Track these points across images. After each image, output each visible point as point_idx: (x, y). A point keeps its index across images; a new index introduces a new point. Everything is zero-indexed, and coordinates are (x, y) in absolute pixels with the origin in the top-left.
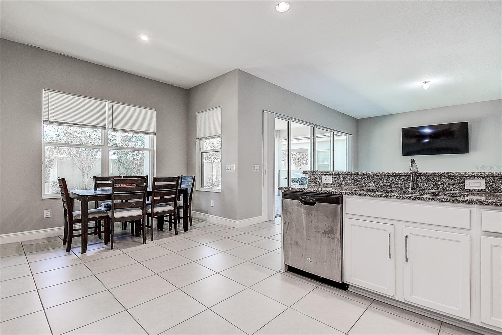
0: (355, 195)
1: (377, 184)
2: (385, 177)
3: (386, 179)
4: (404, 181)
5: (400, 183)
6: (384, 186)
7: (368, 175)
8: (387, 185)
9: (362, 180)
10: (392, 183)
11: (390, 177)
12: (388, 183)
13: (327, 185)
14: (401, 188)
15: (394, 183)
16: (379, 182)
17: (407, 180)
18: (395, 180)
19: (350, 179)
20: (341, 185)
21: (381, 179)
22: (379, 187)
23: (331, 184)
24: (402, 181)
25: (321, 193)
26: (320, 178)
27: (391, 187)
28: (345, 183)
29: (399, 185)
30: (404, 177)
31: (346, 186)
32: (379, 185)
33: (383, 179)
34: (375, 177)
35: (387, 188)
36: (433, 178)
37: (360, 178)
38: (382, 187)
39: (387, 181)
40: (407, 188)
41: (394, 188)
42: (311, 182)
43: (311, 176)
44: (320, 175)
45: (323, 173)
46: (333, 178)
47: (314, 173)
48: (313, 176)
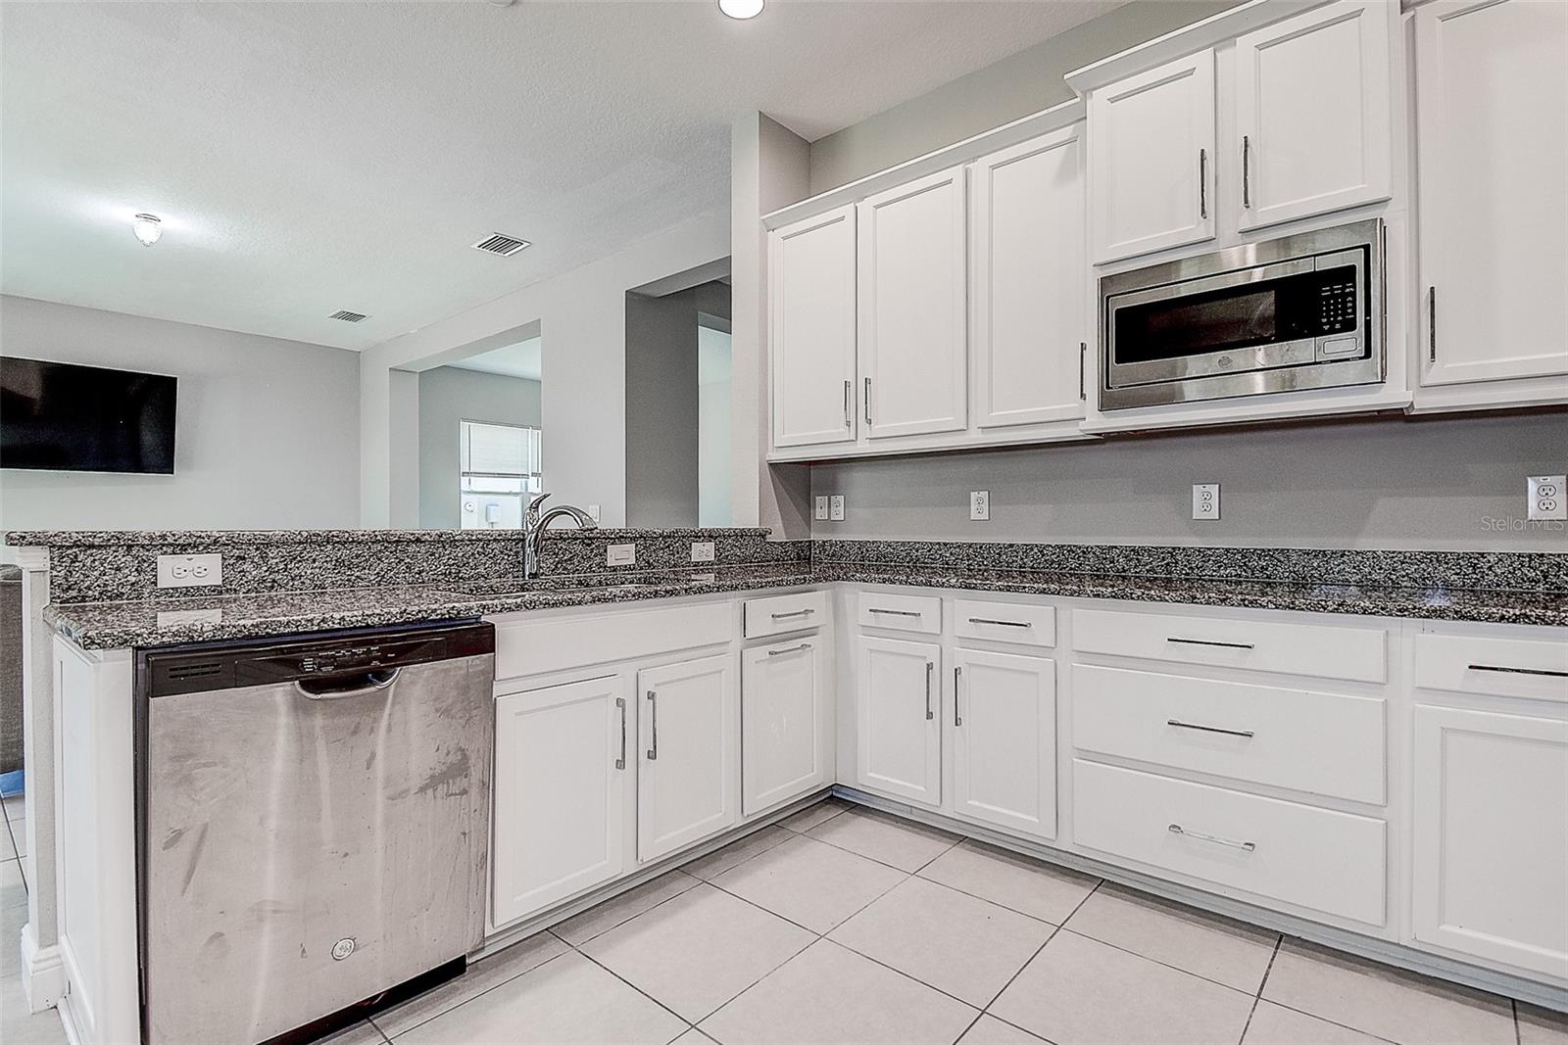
0: (534, 607)
1: (420, 573)
2: (444, 547)
3: (447, 552)
4: (494, 555)
5: (485, 564)
6: (441, 577)
7: (389, 543)
8: (450, 572)
9: (367, 561)
10: (464, 565)
11: (458, 547)
12: (453, 565)
13: (192, 597)
14: (486, 578)
15: (468, 563)
16: (424, 564)
17: (502, 553)
18: (473, 554)
19: (314, 561)
20: (272, 587)
21: (433, 554)
22: (423, 582)
23: (217, 590)
24: (490, 558)
25: (402, 624)
26: (150, 567)
27: (461, 578)
28: (293, 579)
29: (481, 570)
30: (495, 545)
31: (298, 592)
32: (424, 574)
33: (437, 555)
34: (412, 548)
35: (449, 581)
36: (556, 544)
37: (357, 556)
38: (433, 580)
39: (449, 559)
40: (500, 577)
41: (469, 579)
42: (74, 593)
43: (76, 557)
44: (148, 550)
45: (170, 540)
46: (231, 562)
47: (109, 540)
48: (91, 555)
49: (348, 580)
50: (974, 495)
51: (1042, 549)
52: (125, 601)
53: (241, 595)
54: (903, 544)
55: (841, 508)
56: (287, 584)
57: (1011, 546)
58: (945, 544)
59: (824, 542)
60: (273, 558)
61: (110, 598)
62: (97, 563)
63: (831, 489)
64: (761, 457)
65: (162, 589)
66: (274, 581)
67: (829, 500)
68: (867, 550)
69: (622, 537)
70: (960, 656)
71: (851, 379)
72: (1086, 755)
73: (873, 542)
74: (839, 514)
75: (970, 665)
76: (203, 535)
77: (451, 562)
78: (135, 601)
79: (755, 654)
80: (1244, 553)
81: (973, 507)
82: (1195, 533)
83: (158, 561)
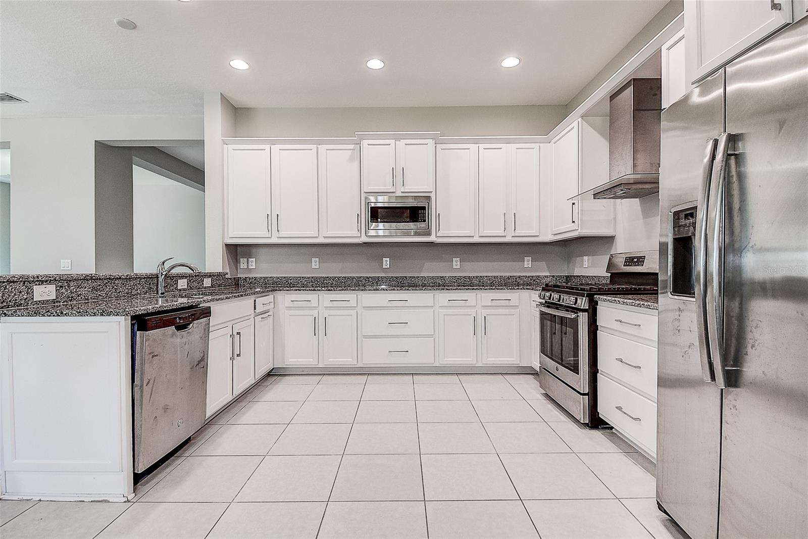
1: (119, 293)
2: (127, 281)
3: (128, 283)
4: (143, 284)
5: (140, 288)
6: (126, 294)
7: (110, 279)
8: (129, 292)
9: (102, 287)
10: (133, 289)
11: (131, 281)
13: (45, 305)
14: (140, 295)
15: (135, 288)
17: (145, 283)
18: (136, 284)
19: (85, 287)
20: (71, 300)
23: (53, 301)
24: (141, 285)
26: (30, 291)
27: (132, 295)
28: (78, 296)
29: (139, 291)
30: (143, 280)
31: (80, 302)
32: (121, 293)
34: (117, 282)
37: (99, 285)
38: (123, 296)
39: (128, 286)
41: (135, 295)
42: (5, 304)
43: (6, 287)
44: (30, 283)
45: (40, 279)
46: (58, 288)
47: (19, 279)
48: (11, 286)
49: (96, 296)
50: (313, 259)
51: (339, 278)
52: (23, 307)
53: (61, 304)
54: (285, 277)
55: (254, 264)
56: (76, 298)
57: (328, 277)
58: (303, 277)
59: (246, 278)
60: (72, 287)
61: (17, 306)
62: (13, 289)
63: (249, 256)
64: (223, 242)
65: (35, 302)
66: (72, 297)
67: (248, 260)
68: (268, 281)
69: (183, 276)
70: (326, 313)
71: (269, 213)
72: (366, 337)
73: (271, 277)
74: (253, 265)
75: (329, 315)
76: (51, 276)
77: (129, 288)
78: (26, 307)
79: (258, 318)
80: (397, 278)
81: (313, 263)
82: (383, 272)
83: (34, 288)
